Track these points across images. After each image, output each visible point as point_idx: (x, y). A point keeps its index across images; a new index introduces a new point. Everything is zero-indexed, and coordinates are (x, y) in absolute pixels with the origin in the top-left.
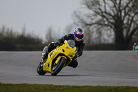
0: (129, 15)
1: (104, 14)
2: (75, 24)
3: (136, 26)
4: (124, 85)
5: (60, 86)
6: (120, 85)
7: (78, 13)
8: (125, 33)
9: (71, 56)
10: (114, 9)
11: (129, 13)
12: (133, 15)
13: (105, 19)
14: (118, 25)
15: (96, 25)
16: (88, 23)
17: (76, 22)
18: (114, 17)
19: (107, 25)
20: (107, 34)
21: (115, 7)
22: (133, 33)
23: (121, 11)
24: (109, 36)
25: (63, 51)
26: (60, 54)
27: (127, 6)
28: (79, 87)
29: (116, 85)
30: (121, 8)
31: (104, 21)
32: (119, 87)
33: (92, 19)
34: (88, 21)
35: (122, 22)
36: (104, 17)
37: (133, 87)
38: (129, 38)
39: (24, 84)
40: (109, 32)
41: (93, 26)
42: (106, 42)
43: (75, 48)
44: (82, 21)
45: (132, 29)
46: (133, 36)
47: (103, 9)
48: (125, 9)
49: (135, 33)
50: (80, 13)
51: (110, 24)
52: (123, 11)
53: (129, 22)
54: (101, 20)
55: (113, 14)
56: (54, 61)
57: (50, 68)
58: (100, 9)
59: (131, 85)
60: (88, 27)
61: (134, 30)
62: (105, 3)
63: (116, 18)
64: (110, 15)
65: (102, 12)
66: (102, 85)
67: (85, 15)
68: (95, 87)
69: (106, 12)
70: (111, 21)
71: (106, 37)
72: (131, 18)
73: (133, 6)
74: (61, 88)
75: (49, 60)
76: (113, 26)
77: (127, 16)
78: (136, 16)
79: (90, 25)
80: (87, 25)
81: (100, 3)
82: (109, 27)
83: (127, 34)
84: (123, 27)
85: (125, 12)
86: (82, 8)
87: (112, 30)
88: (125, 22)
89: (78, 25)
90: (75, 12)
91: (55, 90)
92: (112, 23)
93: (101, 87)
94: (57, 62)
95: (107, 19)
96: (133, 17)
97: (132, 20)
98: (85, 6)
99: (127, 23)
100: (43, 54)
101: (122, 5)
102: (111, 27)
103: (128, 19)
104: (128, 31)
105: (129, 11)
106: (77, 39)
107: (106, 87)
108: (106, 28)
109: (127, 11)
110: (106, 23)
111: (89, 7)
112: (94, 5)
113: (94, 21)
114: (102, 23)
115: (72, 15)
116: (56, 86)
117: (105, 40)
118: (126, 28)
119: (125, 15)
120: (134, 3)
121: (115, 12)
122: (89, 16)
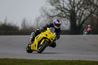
0: (81, 10)
1: (63, 9)
2: (42, 16)
3: (85, 18)
4: (77, 59)
5: (31, 60)
6: (74, 59)
7: (44, 9)
8: (77, 22)
9: (52, 39)
10: (70, 5)
11: (81, 8)
12: (83, 9)
13: (63, 13)
14: (72, 17)
15: (57, 17)
16: (52, 15)
17: (43, 15)
18: (69, 11)
19: (65, 17)
20: (65, 23)
21: (71, 4)
22: (83, 22)
23: (74, 7)
24: (66, 25)
25: (47, 35)
26: (44, 38)
27: (79, 3)
28: (45, 61)
29: (71, 59)
30: (75, 5)
31: (63, 14)
32: (73, 61)
33: (54, 13)
34: (52, 14)
35: (75, 14)
36: (62, 11)
37: (83, 61)
38: (81, 26)
39: (6, 59)
40: (66, 22)
41: (55, 18)
42: (64, 29)
43: (55, 33)
44: (47, 14)
45: (82, 19)
46: (83, 25)
47: (62, 6)
48: (77, 5)
49: (85, 22)
50: (46, 8)
51: (67, 16)
52: (76, 7)
53: (81, 15)
54: (60, 13)
55: (69, 9)
56: (39, 42)
57: (36, 48)
58: (60, 6)
59: (82, 59)
60: (51, 18)
61: (84, 20)
62: (63, 1)
63: (71, 12)
64: (67, 10)
65: (61, 8)
66: (61, 59)
67: (49, 10)
68: (56, 61)
69: (64, 8)
70: (68, 14)
71: (64, 25)
72: (81, 12)
73: (83, 3)
74: (32, 62)
75: (36, 42)
76: (69, 18)
77: (79, 11)
78: (85, 11)
79: (53, 17)
80: (50, 17)
81: (60, 2)
82: (66, 19)
83: (79, 23)
84: (76, 18)
85: (78, 8)
86: (47, 5)
87: (68, 20)
88: (78, 15)
89: (44, 17)
90: (42, 8)
91: (28, 63)
92: (68, 15)
93: (61, 61)
94: (41, 43)
95: (65, 13)
96: (83, 11)
97: (83, 14)
98: (49, 3)
99: (79, 16)
100: (31, 38)
101: (75, 3)
102: (68, 18)
103: (80, 13)
104: (80, 21)
105: (81, 7)
106: (56, 27)
107: (64, 61)
108: (64, 19)
109: (79, 7)
110: (64, 15)
111: (52, 4)
112: (55, 3)
113: (55, 14)
114: (61, 15)
115: (40, 10)
116: (28, 60)
117: (63, 27)
118: (78, 19)
119: (78, 10)
120: (84, 2)
121: (71, 7)
122: (52, 11)
